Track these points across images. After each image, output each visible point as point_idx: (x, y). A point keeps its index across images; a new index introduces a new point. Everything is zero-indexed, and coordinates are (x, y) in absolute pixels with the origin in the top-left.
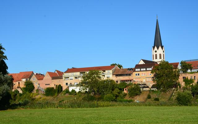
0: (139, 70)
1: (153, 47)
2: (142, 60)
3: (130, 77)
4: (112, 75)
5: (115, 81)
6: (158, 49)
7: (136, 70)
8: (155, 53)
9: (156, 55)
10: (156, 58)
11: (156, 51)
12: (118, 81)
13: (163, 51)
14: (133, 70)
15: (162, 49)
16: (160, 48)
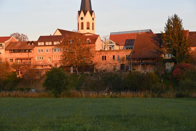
0: (43, 44)
1: (79, 11)
2: (58, 30)
3: (30, 53)
4: (4, 49)
5: (9, 60)
6: (85, 14)
7: (39, 44)
8: (81, 21)
9: (82, 23)
10: (82, 28)
11: (82, 19)
12: (12, 60)
13: (93, 19)
14: (35, 44)
15: (91, 15)
16: (88, 13)
